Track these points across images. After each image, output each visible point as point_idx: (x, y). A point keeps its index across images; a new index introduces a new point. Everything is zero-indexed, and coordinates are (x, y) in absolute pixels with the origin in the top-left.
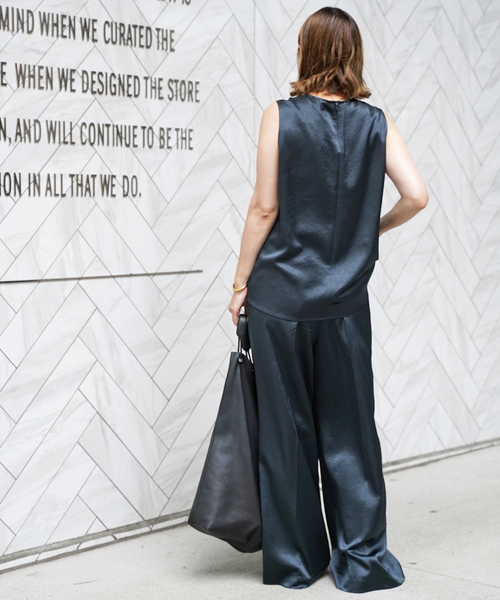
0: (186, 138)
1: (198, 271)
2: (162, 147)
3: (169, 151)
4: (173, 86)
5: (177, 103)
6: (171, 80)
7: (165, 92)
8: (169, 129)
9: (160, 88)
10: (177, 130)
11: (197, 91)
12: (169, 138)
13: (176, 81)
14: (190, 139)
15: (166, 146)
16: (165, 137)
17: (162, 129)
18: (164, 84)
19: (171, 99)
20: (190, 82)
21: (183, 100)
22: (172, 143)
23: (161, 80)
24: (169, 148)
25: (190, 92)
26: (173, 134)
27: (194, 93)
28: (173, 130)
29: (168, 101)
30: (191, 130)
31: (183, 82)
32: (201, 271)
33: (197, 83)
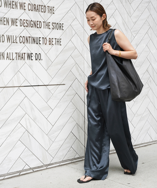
0: (58, 41)
1: (63, 84)
2: (50, 44)
3: (52, 45)
4: (54, 25)
5: (55, 31)
6: (53, 23)
7: (51, 27)
8: (52, 39)
9: (49, 25)
10: (55, 39)
11: (63, 27)
12: (52, 41)
13: (55, 23)
14: (60, 42)
15: (51, 44)
16: (51, 41)
17: (50, 38)
18: (50, 24)
19: (53, 29)
20: (60, 24)
21: (58, 29)
22: (54, 43)
23: (49, 23)
24: (52, 44)
25: (60, 27)
26: (54, 40)
27: (61, 27)
28: (54, 39)
29: (52, 30)
30: (60, 39)
31: (58, 23)
32: (65, 84)
33: (63, 24)
